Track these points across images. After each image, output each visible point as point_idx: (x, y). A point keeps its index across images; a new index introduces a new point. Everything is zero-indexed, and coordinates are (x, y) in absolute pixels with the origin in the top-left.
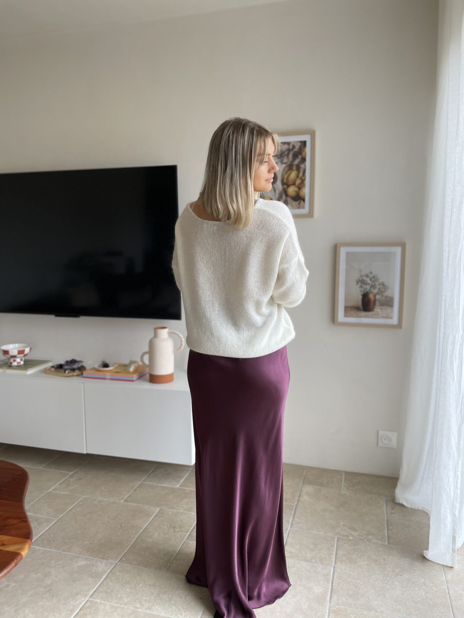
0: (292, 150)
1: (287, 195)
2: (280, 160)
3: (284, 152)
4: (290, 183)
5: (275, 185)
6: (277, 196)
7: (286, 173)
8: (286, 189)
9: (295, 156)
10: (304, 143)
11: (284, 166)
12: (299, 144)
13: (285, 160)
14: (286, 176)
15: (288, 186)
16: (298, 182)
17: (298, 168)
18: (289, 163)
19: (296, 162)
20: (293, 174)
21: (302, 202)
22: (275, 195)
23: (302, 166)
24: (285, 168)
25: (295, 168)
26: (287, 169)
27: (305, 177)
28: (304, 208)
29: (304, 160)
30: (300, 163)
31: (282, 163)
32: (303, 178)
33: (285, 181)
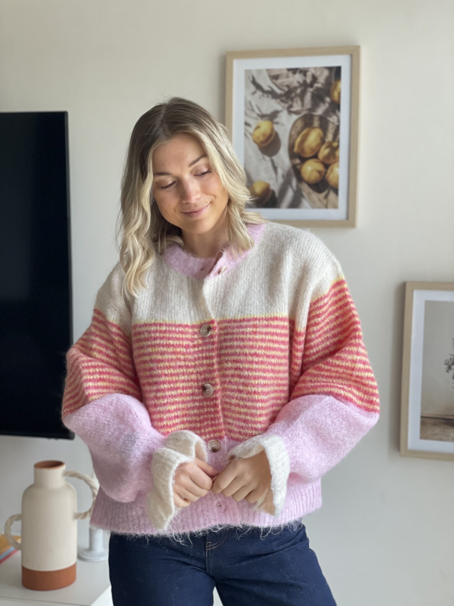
0: (311, 85)
1: (300, 179)
2: (286, 105)
3: (296, 88)
4: (308, 154)
5: (275, 158)
6: (281, 180)
7: (299, 133)
8: (298, 167)
9: (318, 98)
10: (336, 72)
11: (295, 117)
12: (326, 73)
13: (297, 106)
14: (299, 140)
15: (304, 160)
16: (324, 152)
17: (324, 124)
18: (304, 113)
19: (320, 111)
20: (314, 137)
21: (332, 195)
22: (277, 179)
23: (333, 119)
24: (296, 121)
25: (316, 123)
26: (300, 125)
27: (338, 142)
28: (335, 207)
29: (336, 106)
30: (327, 113)
31: (290, 112)
32: (335, 144)
33: (296, 149)
